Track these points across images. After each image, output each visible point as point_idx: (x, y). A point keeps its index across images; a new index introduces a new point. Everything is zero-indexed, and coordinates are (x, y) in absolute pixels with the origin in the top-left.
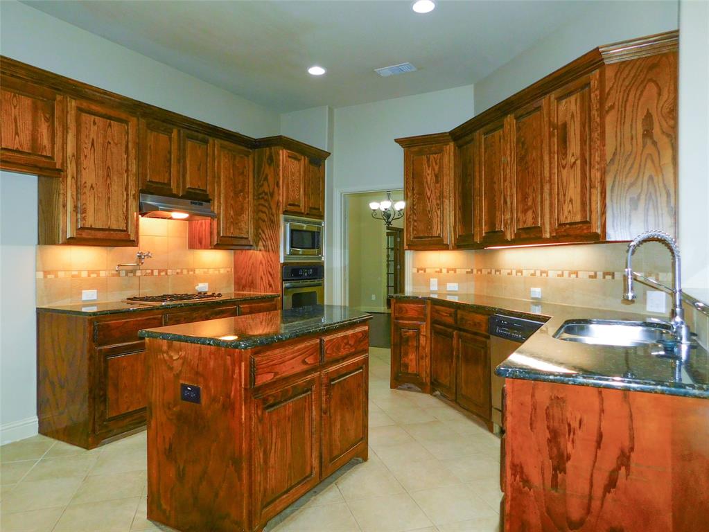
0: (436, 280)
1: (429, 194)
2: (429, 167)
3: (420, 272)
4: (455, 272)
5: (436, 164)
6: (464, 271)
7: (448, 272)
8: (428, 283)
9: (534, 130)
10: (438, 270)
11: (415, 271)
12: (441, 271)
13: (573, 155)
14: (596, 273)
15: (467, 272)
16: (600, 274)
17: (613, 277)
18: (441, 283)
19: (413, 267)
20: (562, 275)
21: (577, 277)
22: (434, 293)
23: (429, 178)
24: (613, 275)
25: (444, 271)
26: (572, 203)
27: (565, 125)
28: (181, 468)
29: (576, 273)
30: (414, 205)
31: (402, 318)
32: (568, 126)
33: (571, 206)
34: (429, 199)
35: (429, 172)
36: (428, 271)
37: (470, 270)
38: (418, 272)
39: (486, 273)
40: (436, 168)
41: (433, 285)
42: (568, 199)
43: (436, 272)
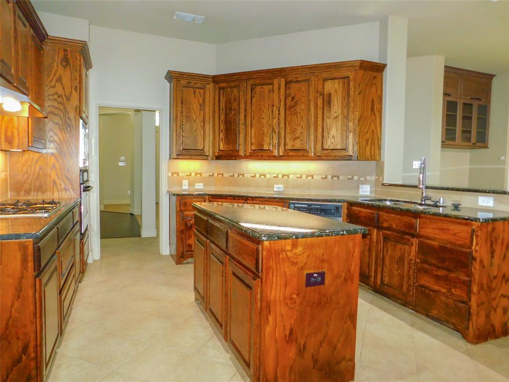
0: (187, 181)
1: (195, 118)
2: (195, 97)
3: (174, 175)
4: (201, 176)
5: (201, 96)
6: (207, 175)
7: (196, 175)
8: (181, 184)
9: (303, 92)
10: (189, 174)
11: (170, 174)
12: (190, 175)
13: (336, 112)
14: (326, 176)
15: (210, 176)
16: (329, 177)
17: (338, 178)
18: (191, 184)
19: (168, 172)
20: (301, 177)
21: (312, 178)
22: (185, 190)
23: (195, 105)
24: (338, 177)
25: (193, 174)
26: (334, 139)
27: (330, 95)
28: (302, 344)
29: (312, 177)
30: (183, 125)
31: (186, 210)
32: (332, 96)
33: (333, 140)
34: (195, 122)
35: (195, 101)
36: (180, 174)
37: (211, 174)
38: (172, 175)
39: (229, 176)
40: (201, 99)
41: (185, 185)
42: (331, 136)
43: (187, 175)
